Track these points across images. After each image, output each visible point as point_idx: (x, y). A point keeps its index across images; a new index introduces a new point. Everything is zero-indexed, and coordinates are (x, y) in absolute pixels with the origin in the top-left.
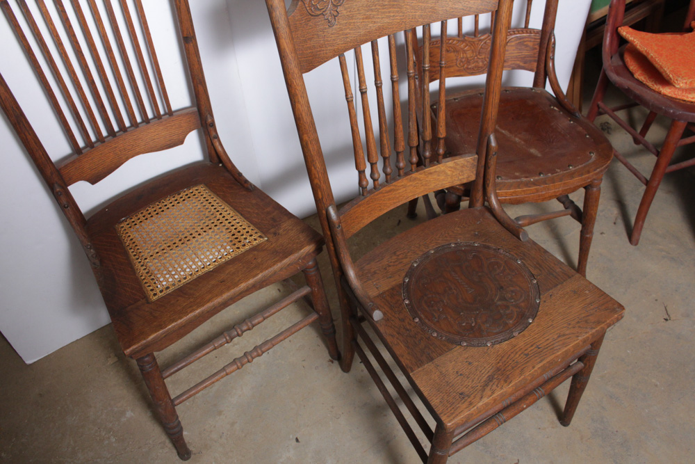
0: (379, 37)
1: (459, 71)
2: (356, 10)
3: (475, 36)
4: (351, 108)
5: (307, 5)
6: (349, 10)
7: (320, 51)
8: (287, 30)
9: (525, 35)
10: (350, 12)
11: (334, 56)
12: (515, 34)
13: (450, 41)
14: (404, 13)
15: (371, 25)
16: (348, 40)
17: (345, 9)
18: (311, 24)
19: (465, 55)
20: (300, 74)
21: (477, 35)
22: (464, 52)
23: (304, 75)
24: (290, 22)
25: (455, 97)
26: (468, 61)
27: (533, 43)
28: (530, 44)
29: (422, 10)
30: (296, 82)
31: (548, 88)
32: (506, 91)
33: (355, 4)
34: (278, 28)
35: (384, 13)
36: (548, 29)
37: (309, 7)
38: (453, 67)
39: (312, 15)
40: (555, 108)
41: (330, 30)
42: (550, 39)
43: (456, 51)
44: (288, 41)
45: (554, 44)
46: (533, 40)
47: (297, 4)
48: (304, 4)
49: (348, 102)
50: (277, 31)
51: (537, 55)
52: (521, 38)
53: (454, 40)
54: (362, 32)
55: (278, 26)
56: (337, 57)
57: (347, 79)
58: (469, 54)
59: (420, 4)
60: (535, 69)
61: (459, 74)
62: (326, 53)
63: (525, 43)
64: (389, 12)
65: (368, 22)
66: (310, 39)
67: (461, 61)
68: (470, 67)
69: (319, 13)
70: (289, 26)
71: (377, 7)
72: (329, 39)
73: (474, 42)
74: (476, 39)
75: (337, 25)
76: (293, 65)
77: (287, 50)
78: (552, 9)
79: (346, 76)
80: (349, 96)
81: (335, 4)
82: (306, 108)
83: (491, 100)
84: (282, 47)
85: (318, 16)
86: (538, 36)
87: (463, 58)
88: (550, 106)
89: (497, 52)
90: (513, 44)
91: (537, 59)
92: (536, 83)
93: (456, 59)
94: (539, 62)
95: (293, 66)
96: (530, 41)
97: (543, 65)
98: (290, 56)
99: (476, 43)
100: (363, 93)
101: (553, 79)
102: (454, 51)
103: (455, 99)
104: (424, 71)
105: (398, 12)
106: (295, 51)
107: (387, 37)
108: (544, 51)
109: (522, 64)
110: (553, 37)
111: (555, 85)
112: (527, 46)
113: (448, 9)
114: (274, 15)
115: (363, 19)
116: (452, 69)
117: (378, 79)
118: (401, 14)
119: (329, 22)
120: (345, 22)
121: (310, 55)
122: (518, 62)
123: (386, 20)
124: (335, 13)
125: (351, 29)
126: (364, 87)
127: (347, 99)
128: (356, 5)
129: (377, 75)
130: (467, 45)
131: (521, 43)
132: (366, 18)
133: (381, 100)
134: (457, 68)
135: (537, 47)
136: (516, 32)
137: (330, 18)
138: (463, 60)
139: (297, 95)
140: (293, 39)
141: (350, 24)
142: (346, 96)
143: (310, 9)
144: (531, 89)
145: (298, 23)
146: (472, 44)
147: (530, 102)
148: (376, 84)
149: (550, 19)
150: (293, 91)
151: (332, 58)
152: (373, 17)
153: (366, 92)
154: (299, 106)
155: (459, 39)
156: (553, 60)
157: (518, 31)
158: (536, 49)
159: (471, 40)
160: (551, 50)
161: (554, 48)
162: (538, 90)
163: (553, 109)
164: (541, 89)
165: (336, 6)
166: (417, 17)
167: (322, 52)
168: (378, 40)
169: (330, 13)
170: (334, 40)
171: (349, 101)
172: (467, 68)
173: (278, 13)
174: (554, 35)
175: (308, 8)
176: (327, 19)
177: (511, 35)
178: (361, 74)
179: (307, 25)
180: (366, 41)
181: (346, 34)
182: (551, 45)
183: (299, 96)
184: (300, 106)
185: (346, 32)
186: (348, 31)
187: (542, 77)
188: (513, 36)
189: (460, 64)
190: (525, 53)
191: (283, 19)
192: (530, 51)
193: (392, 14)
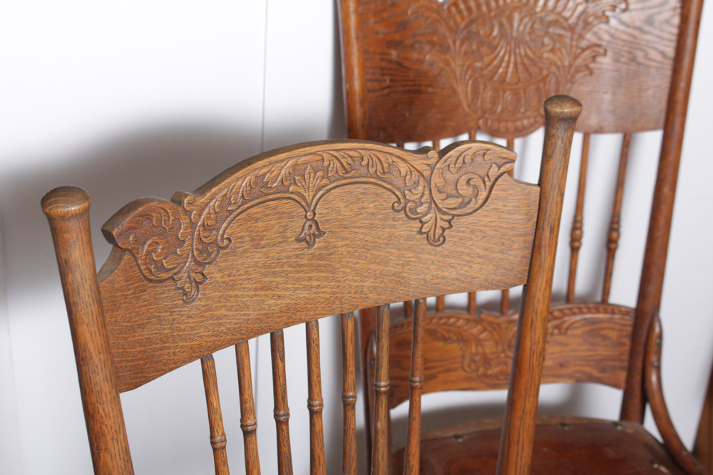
0: (287, 325)
1: (467, 379)
2: (242, 272)
3: (502, 312)
4: (220, 462)
5: (140, 262)
6: (227, 272)
7: (161, 349)
8: (95, 308)
9: (601, 316)
10: (229, 275)
11: (191, 359)
12: (581, 313)
13: (452, 320)
14: (339, 282)
15: (271, 302)
16: (222, 328)
17: (220, 271)
18: (147, 297)
19: (480, 349)
20: (114, 393)
21: (505, 310)
22: (479, 342)
23: (122, 395)
24: (103, 294)
25: (459, 432)
26: (487, 362)
27: (619, 332)
28: (613, 335)
29: (376, 278)
30: (104, 409)
31: (650, 425)
32: (563, 425)
33: (240, 261)
34: (75, 304)
35: (299, 279)
36: (648, 307)
37: (145, 264)
38: (454, 370)
39: (150, 281)
40: (663, 469)
41: (186, 310)
42: (651, 327)
43: (462, 339)
44: (94, 329)
45: (660, 336)
46: (617, 327)
47: (120, 259)
48: (136, 259)
49: (214, 450)
50: (74, 309)
51: (626, 357)
52: (593, 322)
53: (459, 319)
54: (253, 314)
55: (77, 299)
56: (198, 362)
57: (215, 405)
58: (489, 347)
59: (374, 267)
60: (623, 384)
61: (466, 385)
62: (174, 353)
63: (603, 332)
64: (310, 279)
65: (266, 296)
66: (142, 326)
67: (473, 361)
68: (490, 372)
69: (164, 275)
70: (99, 300)
71: (286, 268)
72: (183, 326)
73: (499, 325)
74: (504, 319)
75: (200, 299)
76: (101, 376)
77: (91, 347)
78: (654, 271)
79: (214, 400)
80: (218, 438)
81: (199, 259)
82: (121, 463)
83: (513, 458)
84: (81, 340)
85: (164, 280)
86: (629, 320)
87: (477, 354)
88: (652, 463)
89: (526, 366)
90: (578, 332)
91: (626, 364)
92: (625, 412)
93: (463, 357)
94: (630, 370)
95: (101, 379)
96: (613, 329)
97: (637, 378)
98: (97, 359)
99: (504, 326)
100: (249, 433)
101: (660, 409)
102: (458, 341)
103: (457, 437)
104: (378, 393)
105: (327, 279)
106: (108, 348)
107: (303, 325)
108: (641, 349)
109: (596, 373)
110: (657, 325)
111: (663, 420)
112: (605, 338)
113: (428, 277)
114: (70, 278)
115: (256, 290)
116: (453, 376)
117: (281, 406)
118: (333, 283)
119: (185, 294)
120: (218, 294)
121: (139, 357)
122: (588, 369)
123: (303, 294)
124: (199, 278)
125: (231, 309)
126: (249, 422)
127: (213, 443)
128: (243, 264)
129: (280, 397)
130: (485, 330)
131: (594, 331)
132: (262, 289)
133: (285, 449)
134: (463, 374)
135: (627, 341)
136: (585, 310)
137: (187, 285)
138: (477, 358)
139: (104, 435)
140: (104, 325)
141: (228, 299)
142: (212, 437)
143: (148, 269)
144: (615, 424)
145: (119, 294)
146: (495, 327)
147: (611, 453)
148: (276, 416)
149: (652, 289)
150: (97, 427)
151: (185, 362)
152: (277, 287)
153: (254, 431)
154: (105, 457)
155: (467, 316)
156: (658, 369)
157: (589, 308)
158: (623, 344)
159: (492, 319)
160: (653, 348)
161: (660, 346)
162: (630, 427)
163: (658, 471)
164: (636, 424)
165: (202, 264)
166: (365, 290)
167: (166, 352)
168: (285, 330)
169: (189, 277)
170: (193, 328)
171: (218, 449)
172: (485, 375)
173: (78, 275)
174: (659, 321)
175: (143, 267)
176: (182, 288)
177: (574, 314)
178: (246, 396)
179: (138, 298)
180: (260, 332)
181: (219, 318)
182: (654, 340)
183: (109, 438)
184: (108, 458)
185: (219, 313)
186: (223, 312)
187: (637, 400)
188: (578, 317)
189: (469, 366)
190: (603, 351)
191: (87, 286)
192: (614, 348)
193: (315, 283)
